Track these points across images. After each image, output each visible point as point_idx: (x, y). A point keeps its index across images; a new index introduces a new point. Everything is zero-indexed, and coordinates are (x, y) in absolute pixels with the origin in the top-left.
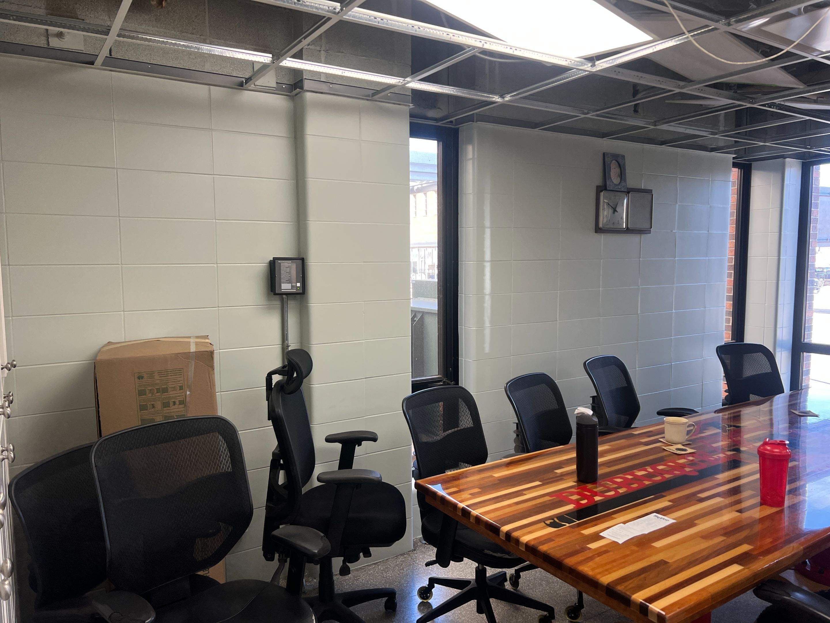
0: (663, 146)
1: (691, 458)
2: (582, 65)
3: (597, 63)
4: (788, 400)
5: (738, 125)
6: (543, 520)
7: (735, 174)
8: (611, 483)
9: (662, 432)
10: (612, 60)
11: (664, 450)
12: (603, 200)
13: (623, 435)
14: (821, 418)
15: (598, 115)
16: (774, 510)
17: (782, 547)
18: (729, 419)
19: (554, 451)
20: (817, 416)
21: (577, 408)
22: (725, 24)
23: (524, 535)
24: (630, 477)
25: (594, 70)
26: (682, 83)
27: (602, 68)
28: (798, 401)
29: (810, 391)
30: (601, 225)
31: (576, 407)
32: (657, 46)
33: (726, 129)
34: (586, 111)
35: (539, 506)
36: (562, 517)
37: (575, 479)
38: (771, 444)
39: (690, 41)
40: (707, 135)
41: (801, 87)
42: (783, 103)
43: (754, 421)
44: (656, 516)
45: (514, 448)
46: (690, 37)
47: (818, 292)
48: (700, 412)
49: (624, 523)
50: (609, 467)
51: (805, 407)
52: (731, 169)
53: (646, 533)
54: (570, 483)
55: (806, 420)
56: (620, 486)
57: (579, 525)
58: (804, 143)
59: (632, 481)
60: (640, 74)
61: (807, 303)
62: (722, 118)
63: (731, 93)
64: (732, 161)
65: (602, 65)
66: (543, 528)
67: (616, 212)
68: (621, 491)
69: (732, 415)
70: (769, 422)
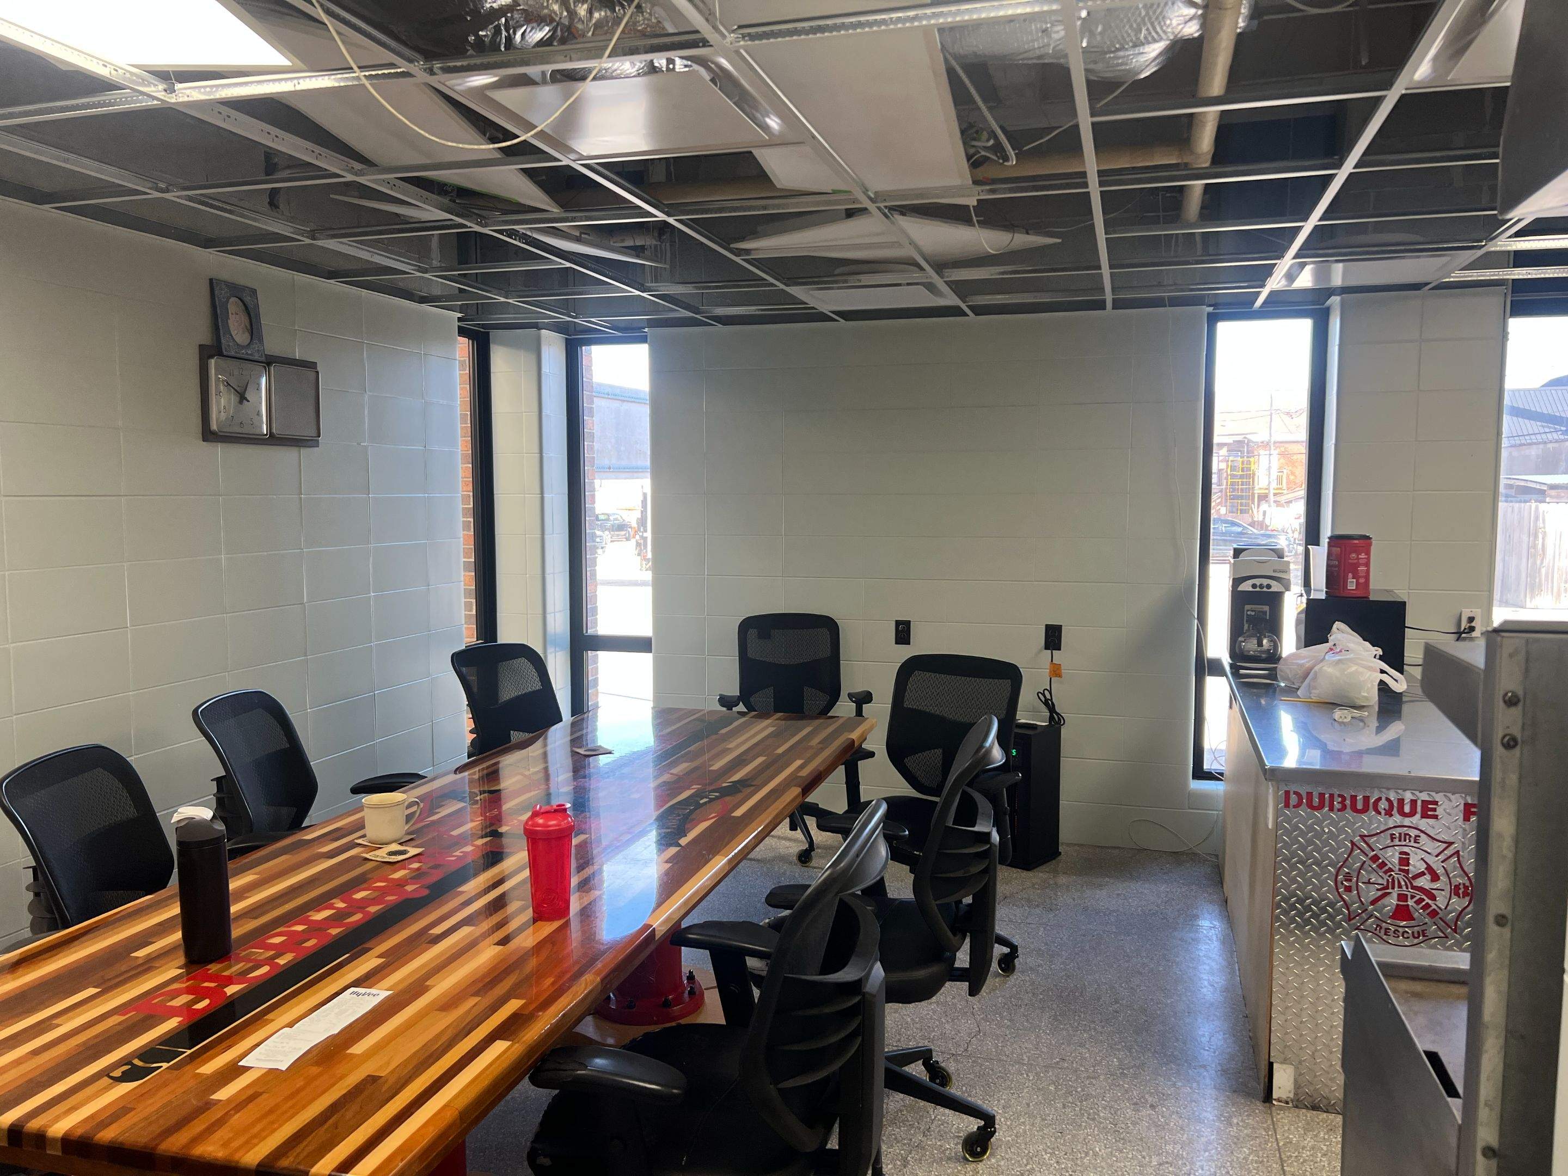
0: (332, 281)
1: (416, 865)
2: (143, 85)
3: (178, 86)
4: (569, 731)
5: (463, 259)
6: (105, 1073)
7: (463, 348)
8: (262, 951)
9: (360, 826)
10: (211, 87)
11: (366, 859)
12: (216, 375)
13: (284, 847)
14: (616, 755)
15: (190, 199)
16: (556, 924)
17: (569, 988)
18: (481, 779)
19: (132, 909)
20: (610, 753)
21: (176, 811)
22: (425, 70)
23: (57, 1119)
24: (300, 928)
25: (173, 101)
26: (358, 166)
27: (190, 99)
28: (585, 731)
29: (600, 713)
30: (214, 427)
31: (175, 809)
32: (301, 81)
33: (443, 265)
34: (162, 185)
35: (91, 1043)
36: (151, 1054)
37: (182, 960)
38: (543, 813)
39: (363, 85)
40: (412, 272)
41: (555, 210)
42: (529, 233)
43: (519, 777)
44: (353, 993)
45: (29, 924)
46: (363, 78)
47: (604, 552)
48: (430, 776)
49: (291, 1025)
50: (256, 918)
51: (594, 739)
52: (456, 339)
53: (336, 1032)
54: (172, 971)
55: (597, 761)
56: (280, 950)
57: (192, 1058)
58: (566, 307)
59: (305, 936)
60: (275, 131)
61: (587, 571)
62: (435, 244)
63: (445, 201)
64: (457, 323)
65: (189, 93)
66: (107, 1089)
67: (245, 402)
68: (282, 961)
69: (485, 772)
70: (542, 775)
